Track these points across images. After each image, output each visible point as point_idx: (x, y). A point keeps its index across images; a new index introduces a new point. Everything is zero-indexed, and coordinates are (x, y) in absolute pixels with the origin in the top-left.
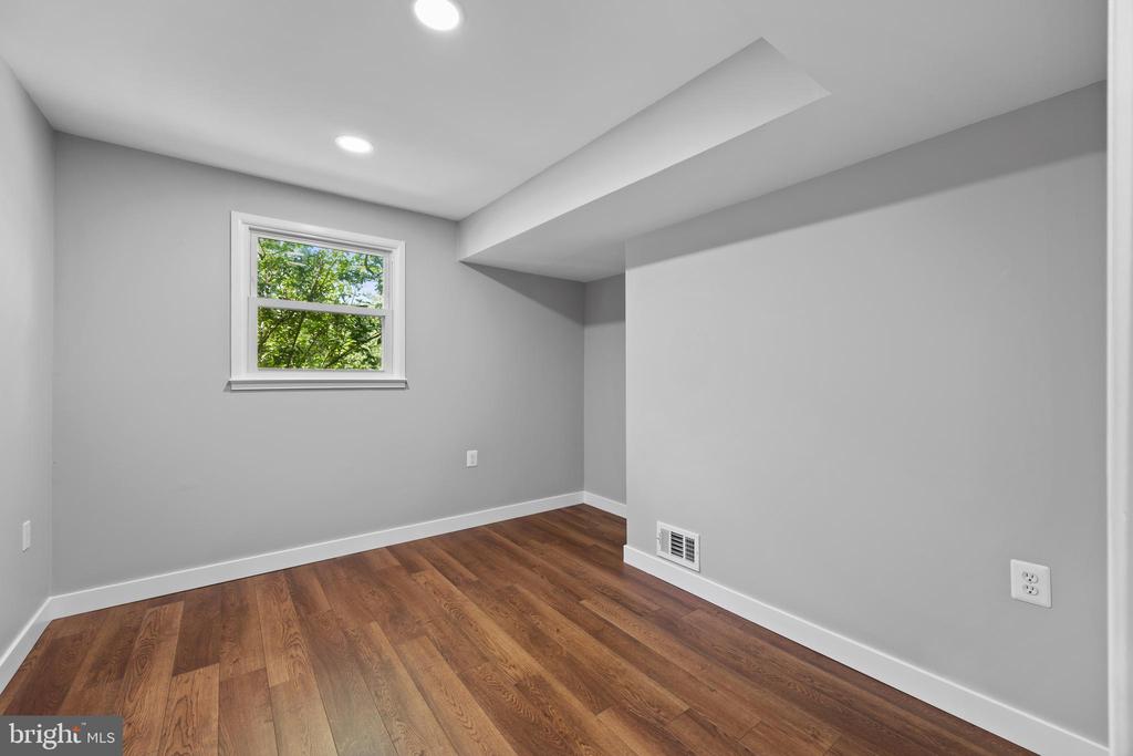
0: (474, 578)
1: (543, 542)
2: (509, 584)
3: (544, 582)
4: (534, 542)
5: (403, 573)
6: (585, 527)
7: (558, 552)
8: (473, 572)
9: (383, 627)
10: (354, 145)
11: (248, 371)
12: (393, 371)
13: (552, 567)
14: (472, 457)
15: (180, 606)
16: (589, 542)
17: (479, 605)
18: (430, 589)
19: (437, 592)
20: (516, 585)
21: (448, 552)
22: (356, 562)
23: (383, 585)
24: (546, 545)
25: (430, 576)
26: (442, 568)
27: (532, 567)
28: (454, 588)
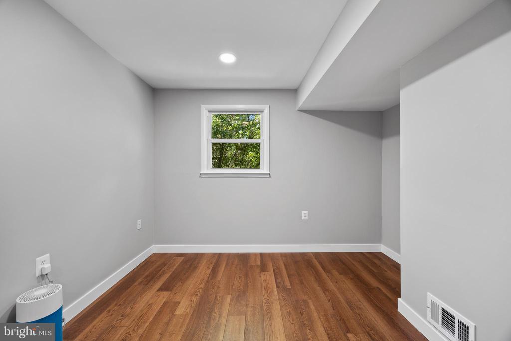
0: (289, 286)
1: (341, 274)
2: (305, 298)
3: (328, 305)
4: (335, 272)
5: (258, 270)
6: (375, 271)
7: (348, 285)
8: (290, 281)
9: (231, 300)
10: (227, 58)
11: (207, 169)
12: (264, 169)
13: (339, 295)
14: (305, 214)
15: (181, 259)
16: (374, 283)
17: (281, 307)
18: (265, 284)
19: (266, 288)
20: (310, 301)
21: (285, 265)
22: (244, 258)
23: (246, 274)
24: (342, 276)
25: (269, 277)
26: (277, 273)
27: (325, 290)
28: (275, 289)
